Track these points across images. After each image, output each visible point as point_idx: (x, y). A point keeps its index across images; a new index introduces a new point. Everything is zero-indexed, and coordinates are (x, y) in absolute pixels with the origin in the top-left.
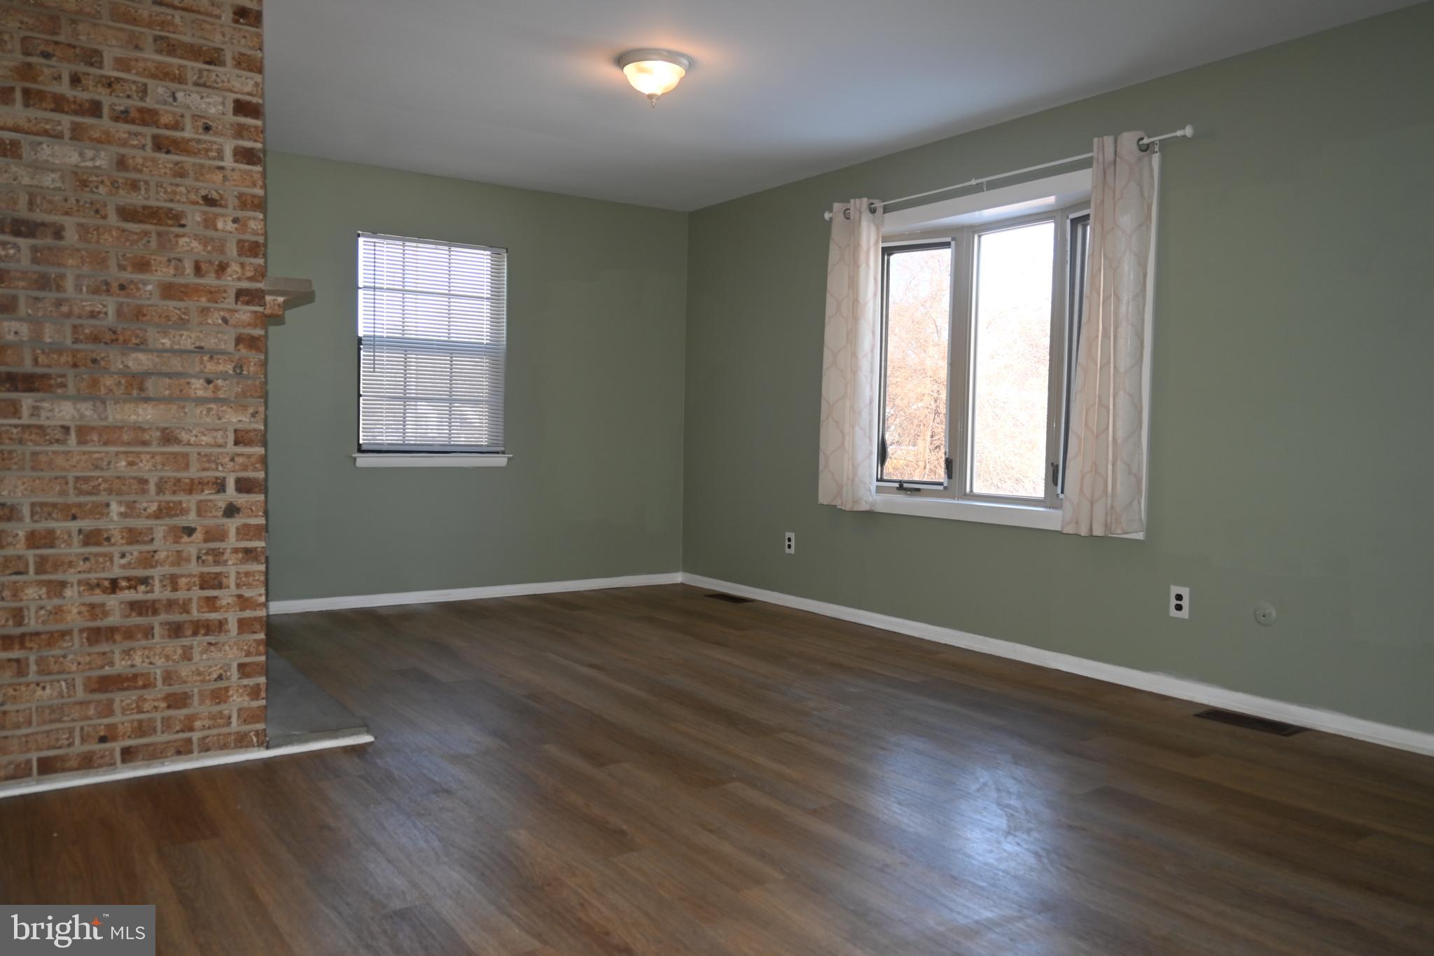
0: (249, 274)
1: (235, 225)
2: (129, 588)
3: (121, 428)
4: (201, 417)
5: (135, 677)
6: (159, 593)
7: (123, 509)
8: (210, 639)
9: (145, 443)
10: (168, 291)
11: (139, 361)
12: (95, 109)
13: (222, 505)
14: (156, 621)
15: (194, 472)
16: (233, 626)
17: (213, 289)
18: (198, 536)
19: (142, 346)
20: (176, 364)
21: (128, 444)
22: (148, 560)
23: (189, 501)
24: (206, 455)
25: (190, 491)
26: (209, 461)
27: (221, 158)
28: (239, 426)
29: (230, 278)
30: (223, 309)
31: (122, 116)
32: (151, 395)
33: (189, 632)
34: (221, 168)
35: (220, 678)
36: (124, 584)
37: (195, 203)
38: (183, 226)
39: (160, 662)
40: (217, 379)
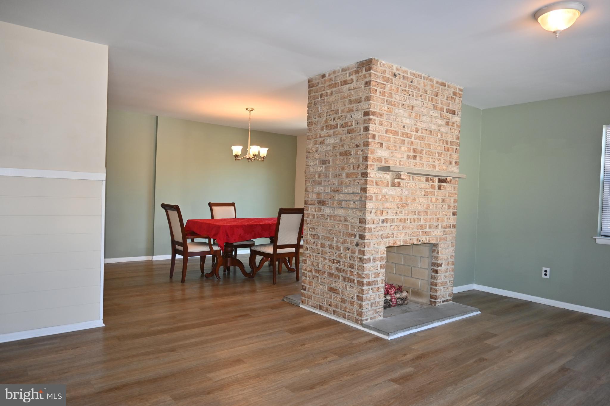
0: (364, 167)
1: (362, 152)
2: (336, 263)
3: (337, 216)
4: (352, 214)
5: (336, 290)
6: (342, 267)
7: (336, 240)
8: (351, 284)
9: (341, 221)
10: (348, 175)
11: (342, 196)
12: (336, 126)
13: (355, 242)
14: (341, 274)
15: (350, 231)
16: (356, 282)
17: (356, 174)
18: (350, 251)
19: (341, 193)
20: (348, 197)
21: (338, 221)
22: (340, 256)
23: (349, 240)
24: (353, 226)
25: (349, 237)
26: (353, 228)
27: (360, 132)
28: (361, 217)
29: (360, 169)
30: (358, 180)
31: (342, 127)
32: (343, 207)
33: (347, 281)
34: (360, 135)
35: (352, 298)
36: (335, 261)
37: (354, 147)
38: (351, 155)
39: (341, 287)
40: (356, 202)
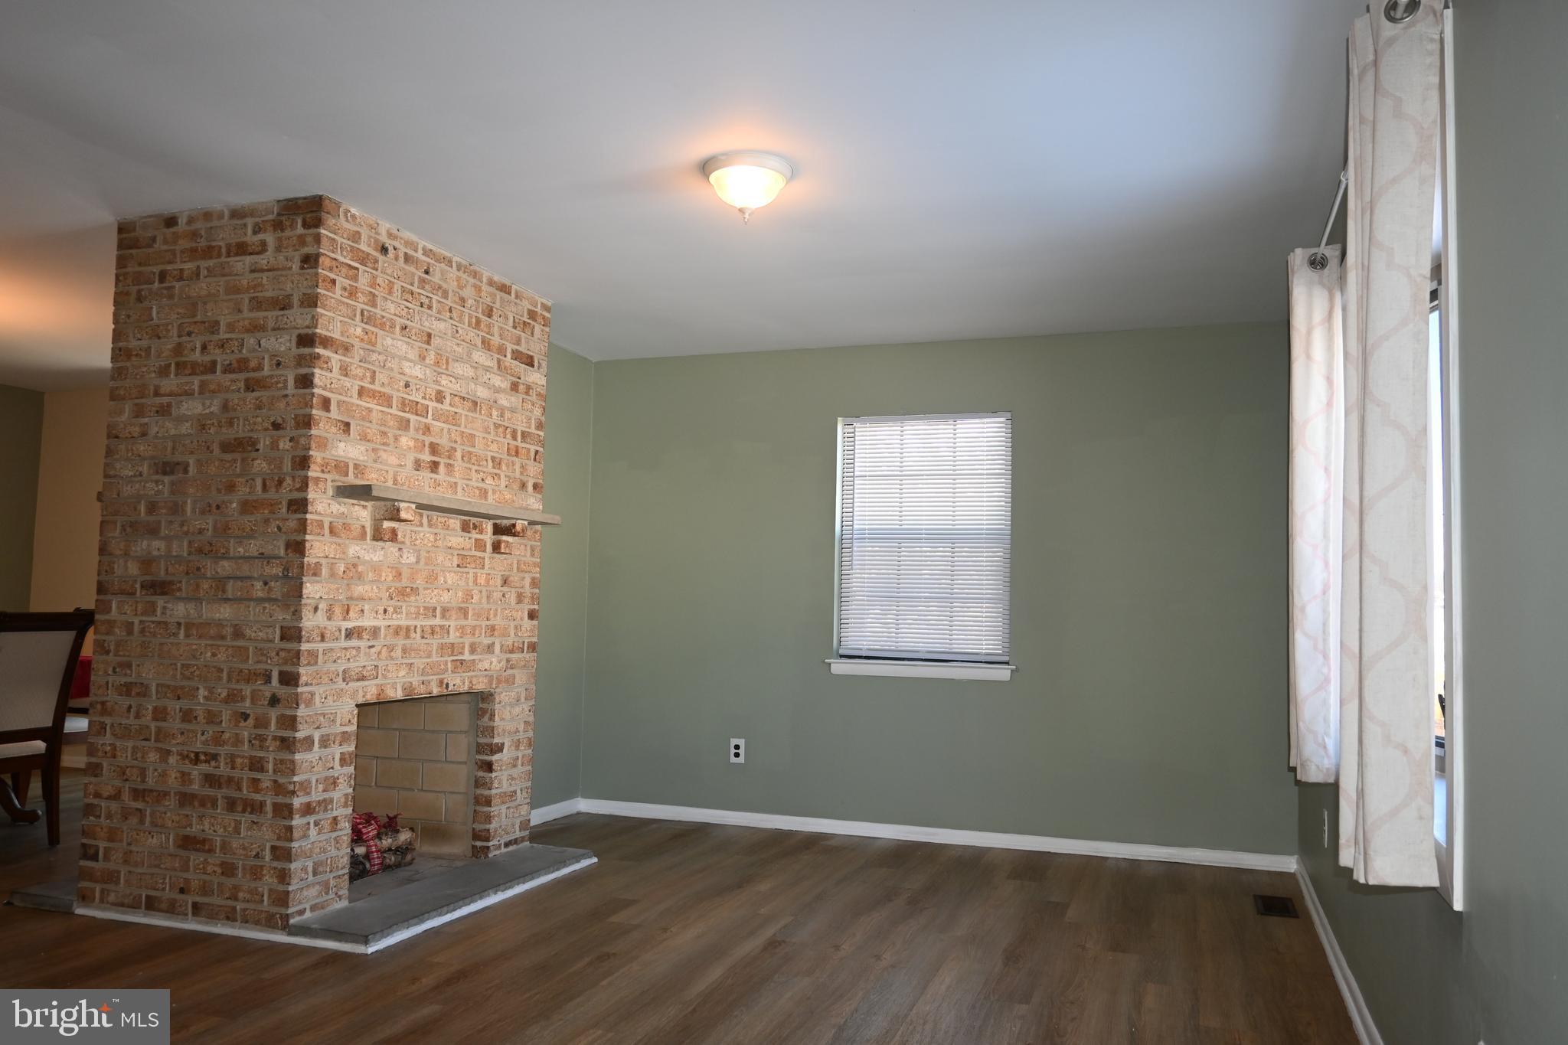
0: (298, 486)
1: (291, 444)
2: (206, 762)
3: (210, 624)
4: (259, 616)
5: (204, 841)
6: (223, 769)
7: (206, 693)
8: (254, 817)
9: (223, 638)
10: (247, 507)
11: (226, 567)
12: (211, 368)
13: (268, 695)
14: (220, 794)
15: (251, 664)
16: (269, 808)
17: (272, 502)
18: (251, 721)
19: (225, 557)
20: (246, 569)
21: (212, 638)
22: (218, 740)
23: (247, 690)
24: (261, 649)
25: (248, 681)
26: (262, 655)
27: (286, 387)
28: (285, 624)
29: (284, 491)
30: (278, 519)
31: (228, 369)
32: (230, 597)
33: (240, 809)
34: (286, 396)
35: (257, 856)
36: (202, 757)
37: (266, 429)
38: (258, 450)
39: (221, 831)
40: (271, 581)
